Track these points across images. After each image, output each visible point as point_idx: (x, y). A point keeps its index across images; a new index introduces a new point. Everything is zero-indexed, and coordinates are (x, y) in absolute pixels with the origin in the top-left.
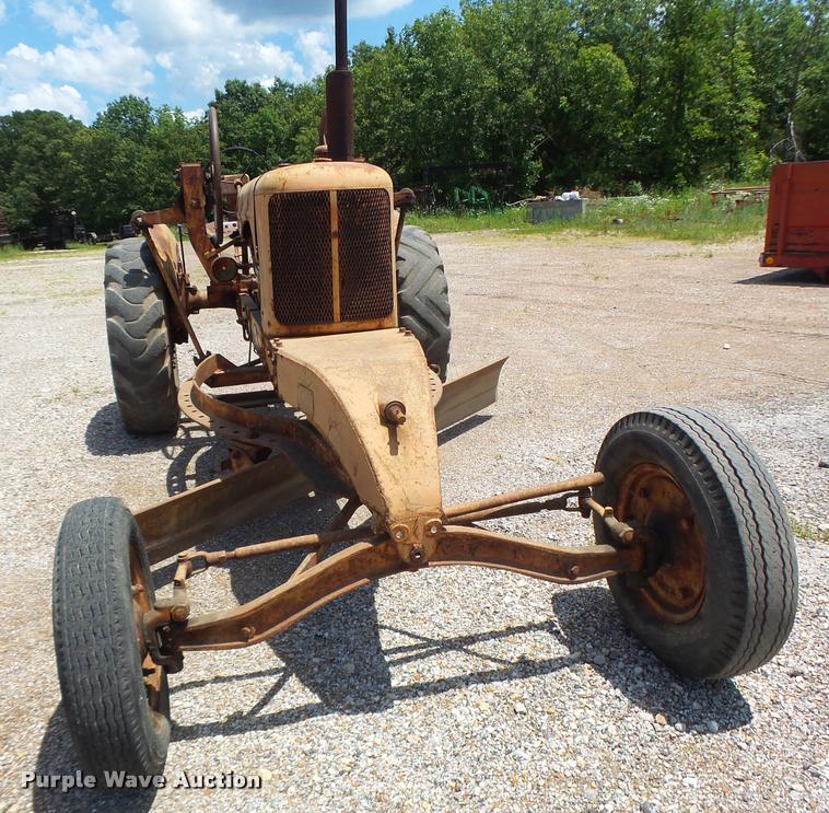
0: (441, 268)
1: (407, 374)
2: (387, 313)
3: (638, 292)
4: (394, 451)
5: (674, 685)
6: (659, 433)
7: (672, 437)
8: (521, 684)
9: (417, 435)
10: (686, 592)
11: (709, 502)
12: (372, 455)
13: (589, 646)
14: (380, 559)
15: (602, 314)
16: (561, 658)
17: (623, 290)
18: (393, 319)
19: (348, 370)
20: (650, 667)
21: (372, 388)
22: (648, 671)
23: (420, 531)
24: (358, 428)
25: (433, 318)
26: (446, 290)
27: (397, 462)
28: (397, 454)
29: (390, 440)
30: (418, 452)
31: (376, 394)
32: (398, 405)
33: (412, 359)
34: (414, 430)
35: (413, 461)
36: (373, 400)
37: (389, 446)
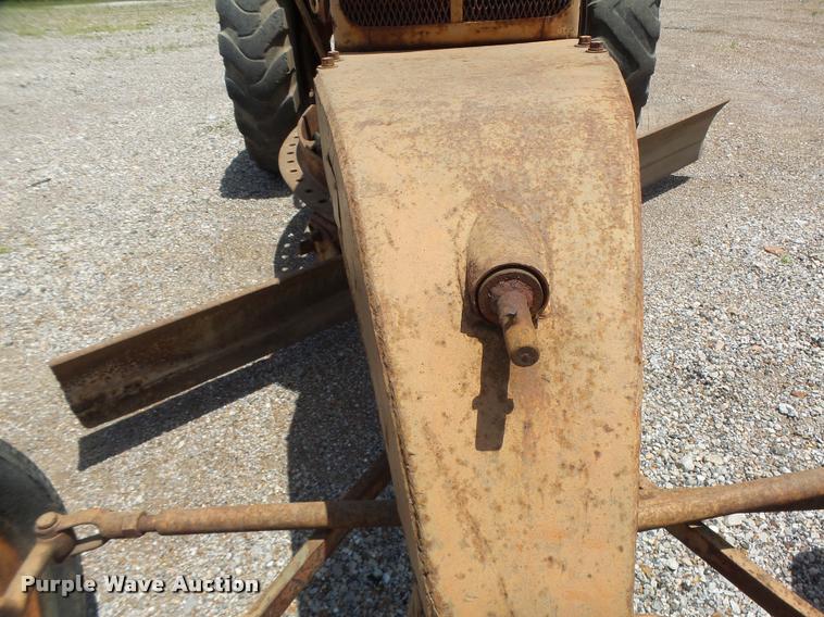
4: (489, 436)
18: (569, 17)
26: (658, 2)
27: (494, 474)
28: (498, 447)
29: (483, 391)
30: (569, 446)
31: (471, 216)
32: (524, 279)
33: (596, 108)
34: (567, 357)
35: (552, 480)
36: (457, 236)
37: (474, 414)
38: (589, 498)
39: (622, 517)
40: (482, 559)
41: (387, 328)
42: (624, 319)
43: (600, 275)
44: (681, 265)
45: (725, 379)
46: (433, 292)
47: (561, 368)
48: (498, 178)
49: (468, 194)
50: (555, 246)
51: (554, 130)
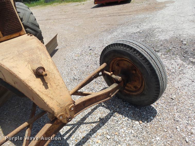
0: (32, 13)
1: (39, 53)
2: (21, 29)
3: (75, 13)
4: (47, 87)
5: (136, 109)
6: (123, 49)
7: (128, 49)
8: (104, 128)
9: (53, 77)
10: (135, 87)
11: (145, 66)
12: (38, 93)
13: (113, 106)
14: (56, 126)
15: (70, 19)
16: (109, 114)
17: (72, 14)
18: (24, 31)
19: (13, 58)
20: (129, 106)
21: (26, 63)
22: (129, 108)
23: (68, 111)
24: (27, 84)
25: (35, 28)
26: (35, 19)
27: (49, 91)
28: (48, 88)
29: (43, 83)
30: (56, 84)
31: (29, 65)
32: (41, 68)
33: (38, 46)
34: (51, 75)
35: (56, 88)
36: (29, 68)
37: (44, 86)
38: (61, 88)
39: (65, 87)
40: (53, 100)
41: (26, 83)
42: (55, 68)
43: (49, 65)
44: (64, 64)
45: (79, 77)
46: (30, 76)
47: (50, 76)
48: (30, 59)
49: (27, 63)
50: (42, 64)
51: (34, 50)
